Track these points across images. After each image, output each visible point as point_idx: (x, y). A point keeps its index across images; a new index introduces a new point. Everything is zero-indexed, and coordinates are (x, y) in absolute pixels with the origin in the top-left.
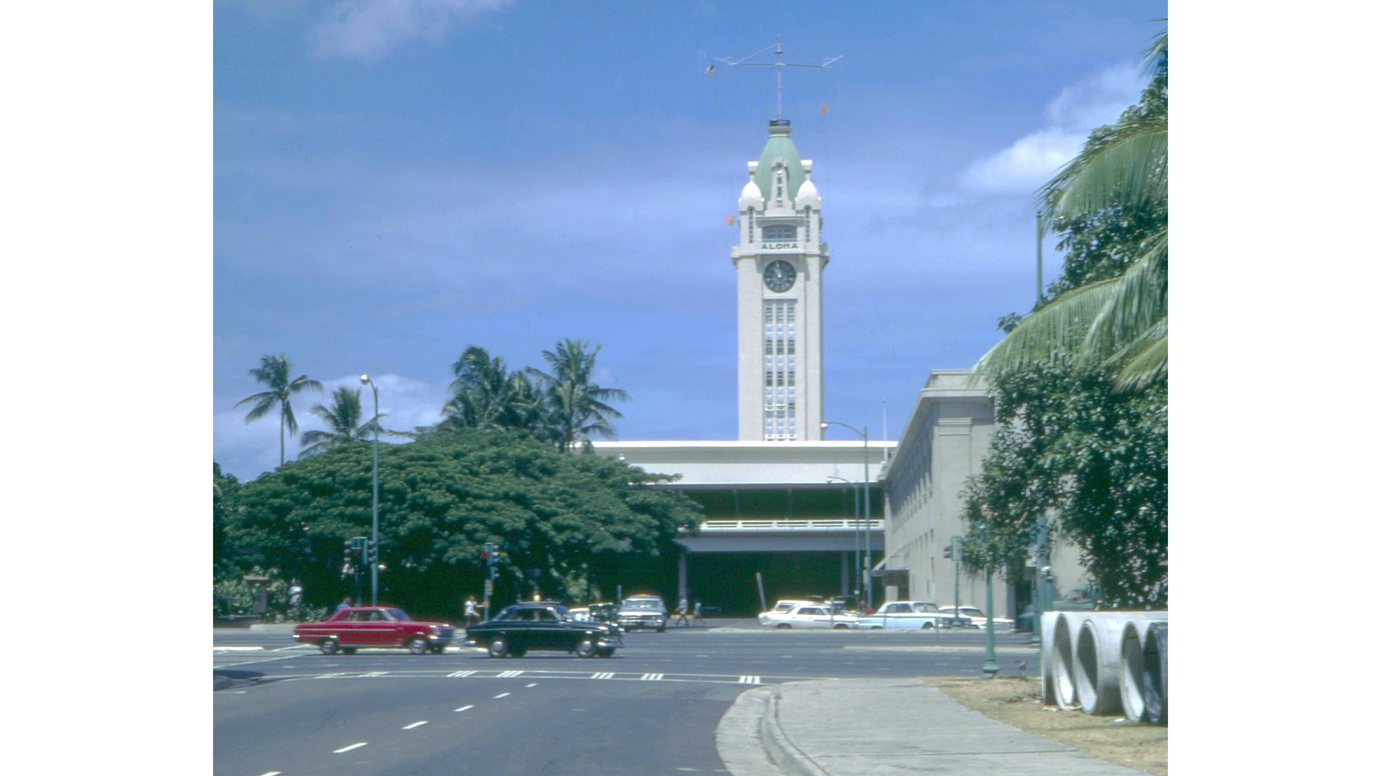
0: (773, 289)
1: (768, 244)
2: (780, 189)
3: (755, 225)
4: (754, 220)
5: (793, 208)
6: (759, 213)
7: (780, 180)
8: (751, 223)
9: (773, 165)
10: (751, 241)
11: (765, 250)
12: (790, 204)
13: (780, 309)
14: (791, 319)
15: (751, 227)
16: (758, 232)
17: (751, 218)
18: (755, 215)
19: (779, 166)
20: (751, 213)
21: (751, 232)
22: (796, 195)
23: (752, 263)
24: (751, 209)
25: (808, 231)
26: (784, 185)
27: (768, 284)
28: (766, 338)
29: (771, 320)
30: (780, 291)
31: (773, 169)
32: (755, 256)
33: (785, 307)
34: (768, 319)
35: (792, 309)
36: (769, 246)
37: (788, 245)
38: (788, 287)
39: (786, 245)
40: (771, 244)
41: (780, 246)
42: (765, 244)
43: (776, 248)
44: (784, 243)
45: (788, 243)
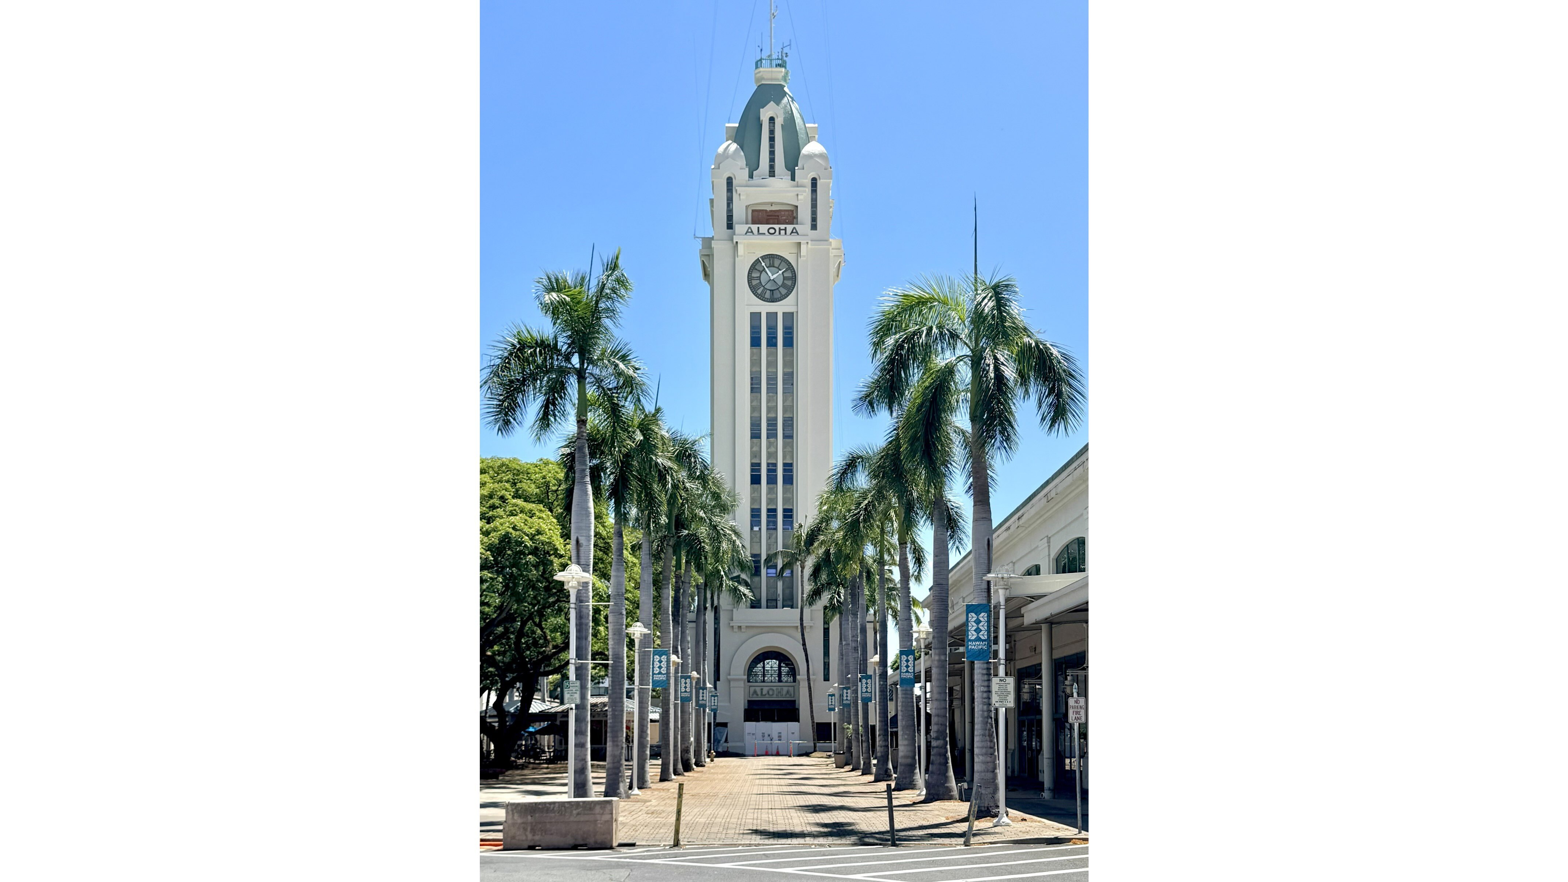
0: (762, 297)
1: (754, 227)
2: (772, 153)
3: (735, 202)
4: (734, 194)
7: (772, 140)
8: (730, 198)
9: (763, 119)
10: (730, 225)
11: (750, 235)
12: (787, 174)
13: (772, 327)
14: (788, 342)
15: (730, 205)
16: (740, 212)
17: (730, 191)
18: (735, 187)
19: (771, 121)
20: (730, 184)
21: (730, 211)
22: (795, 163)
24: (730, 179)
25: (813, 213)
27: (754, 289)
28: (752, 369)
29: (759, 343)
30: (772, 299)
31: (763, 124)
32: (735, 246)
33: (780, 323)
34: (754, 342)
35: (790, 327)
36: (755, 231)
37: (785, 229)
38: (783, 293)
39: (780, 229)
40: (758, 228)
41: (772, 231)
42: (750, 228)
43: (767, 233)
44: (777, 227)
45: (783, 227)
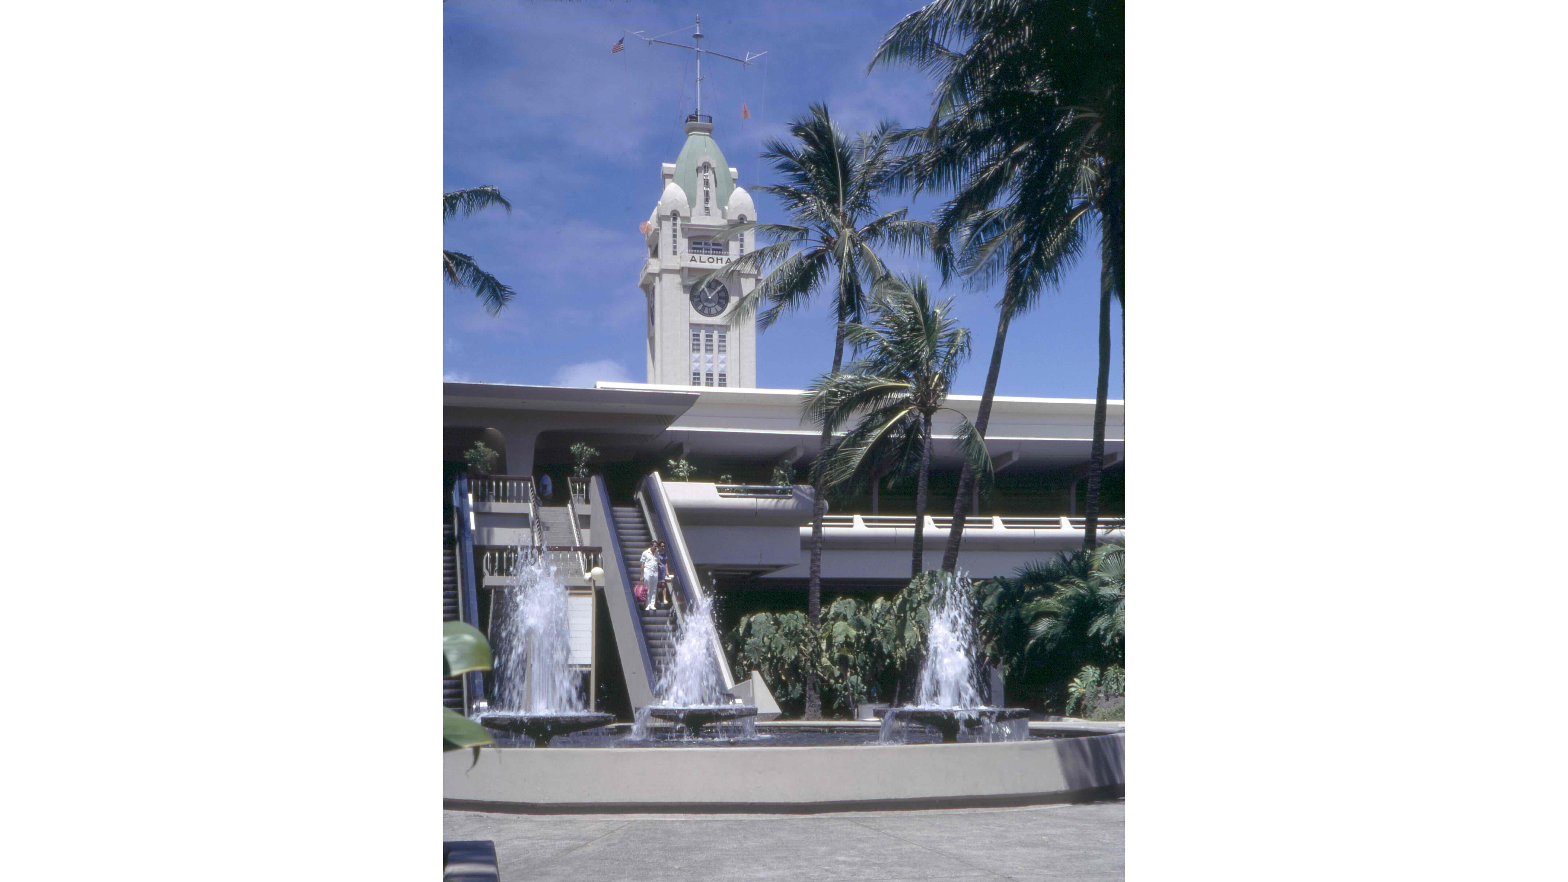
0: (702, 312)
1: (697, 256)
2: (707, 193)
3: (679, 233)
4: (678, 228)
5: (723, 217)
6: (683, 218)
7: (707, 183)
8: (675, 231)
9: (700, 164)
10: (675, 253)
11: (693, 263)
12: (719, 213)
13: (709, 337)
14: (722, 349)
15: (675, 236)
16: (683, 243)
17: (675, 225)
18: (679, 221)
19: (706, 167)
20: (675, 219)
21: (675, 242)
22: (726, 203)
23: (677, 278)
24: (675, 215)
25: (742, 246)
26: (712, 189)
27: (696, 306)
28: (693, 370)
29: (699, 350)
30: (710, 315)
31: (698, 170)
32: (680, 271)
33: (716, 335)
34: (696, 348)
35: (724, 337)
36: (698, 259)
37: (721, 259)
38: (719, 310)
39: (717, 259)
40: (700, 257)
41: (711, 260)
42: (693, 257)
43: (707, 261)
44: (715, 257)
45: (720, 257)
